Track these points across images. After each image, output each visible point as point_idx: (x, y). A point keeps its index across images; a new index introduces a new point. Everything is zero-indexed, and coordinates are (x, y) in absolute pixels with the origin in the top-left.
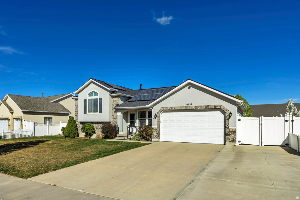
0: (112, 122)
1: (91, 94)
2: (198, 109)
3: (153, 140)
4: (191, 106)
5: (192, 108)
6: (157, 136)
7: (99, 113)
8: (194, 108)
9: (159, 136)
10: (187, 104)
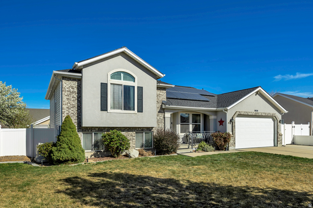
0: (154, 128)
1: (116, 75)
2: (263, 116)
3: (230, 148)
4: (257, 112)
5: (259, 115)
6: (233, 144)
7: (137, 113)
8: (260, 114)
9: (235, 143)
10: (255, 111)
